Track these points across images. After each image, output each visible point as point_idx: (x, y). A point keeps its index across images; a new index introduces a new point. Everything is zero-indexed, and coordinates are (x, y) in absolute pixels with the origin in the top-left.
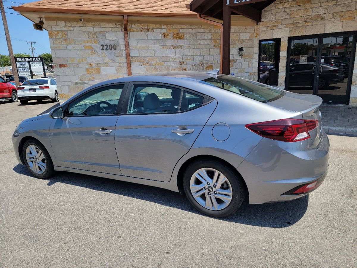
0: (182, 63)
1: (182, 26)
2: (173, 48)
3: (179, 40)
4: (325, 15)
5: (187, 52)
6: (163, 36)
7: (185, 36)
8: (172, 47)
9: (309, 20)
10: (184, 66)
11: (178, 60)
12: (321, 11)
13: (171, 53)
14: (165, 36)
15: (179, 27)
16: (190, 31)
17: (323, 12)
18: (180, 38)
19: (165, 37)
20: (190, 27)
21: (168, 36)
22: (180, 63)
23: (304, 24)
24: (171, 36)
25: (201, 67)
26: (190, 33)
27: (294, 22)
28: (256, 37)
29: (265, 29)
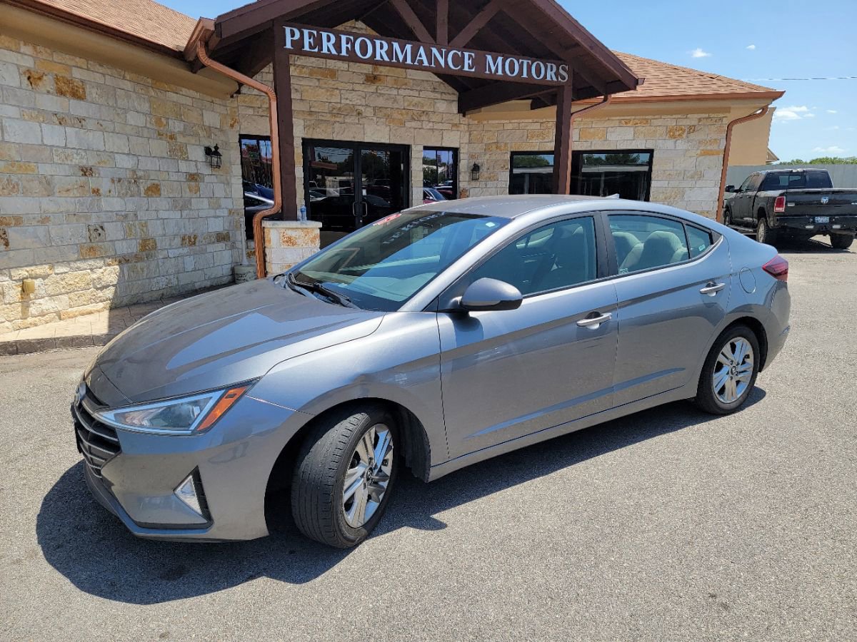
0: (86, 171)
1: (77, 59)
2: (60, 123)
3: (73, 102)
4: (363, 109)
5: (95, 139)
6: (26, 78)
7: (87, 91)
8: (55, 119)
9: (337, 112)
10: (92, 182)
11: (76, 160)
12: (354, 99)
13: (53, 135)
14: (31, 80)
15: (68, 59)
16: (99, 78)
17: (358, 102)
18: (77, 94)
19: (31, 83)
20: (98, 68)
21: (40, 84)
22: (82, 170)
23: (328, 117)
24: (48, 83)
25: (134, 188)
26: (98, 86)
27: (312, 109)
28: (232, 126)
29: (250, 111)
